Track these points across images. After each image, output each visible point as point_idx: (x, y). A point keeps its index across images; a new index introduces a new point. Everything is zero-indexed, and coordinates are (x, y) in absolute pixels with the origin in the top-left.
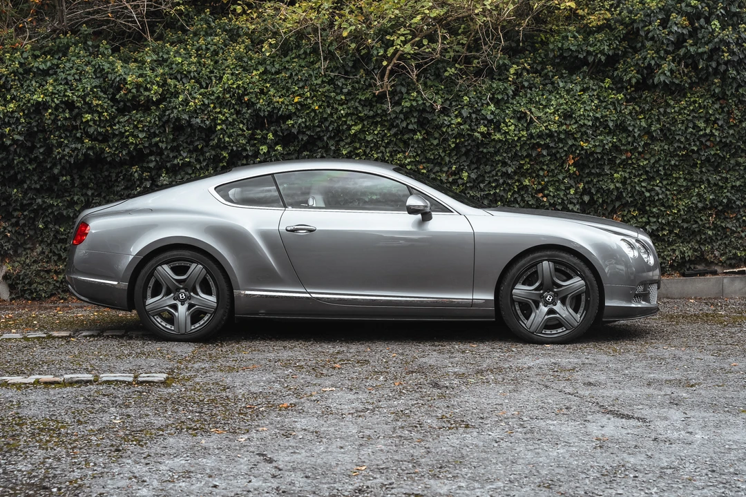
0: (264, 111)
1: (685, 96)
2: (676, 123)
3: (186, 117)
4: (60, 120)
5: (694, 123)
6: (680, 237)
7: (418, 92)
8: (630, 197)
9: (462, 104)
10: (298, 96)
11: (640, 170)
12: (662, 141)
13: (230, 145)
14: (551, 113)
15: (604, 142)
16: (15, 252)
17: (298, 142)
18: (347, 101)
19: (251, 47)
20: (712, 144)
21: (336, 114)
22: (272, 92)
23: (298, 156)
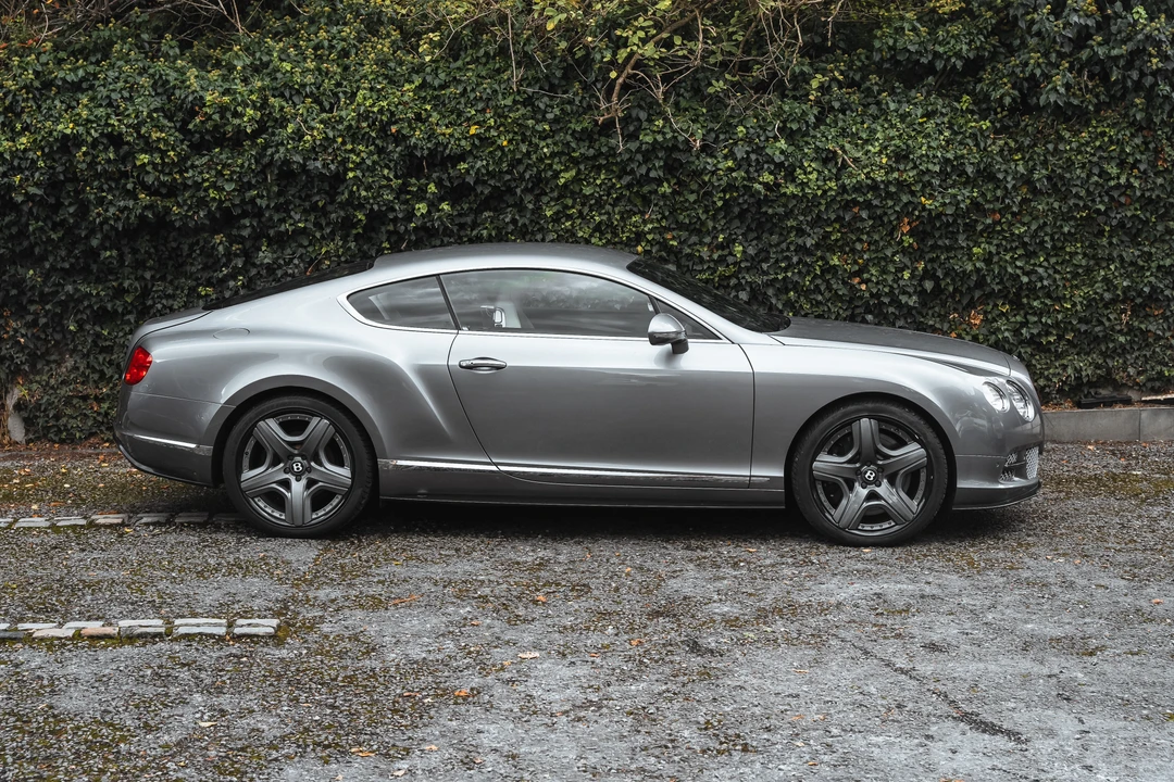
0: (422, 148)
1: (1087, 124)
2: (1072, 167)
3: (298, 158)
4: (100, 163)
5: (1101, 168)
6: (1075, 346)
7: (666, 119)
8: (997, 284)
9: (735, 137)
10: (475, 124)
11: (1014, 241)
12: (1049, 195)
13: (368, 203)
14: (875, 153)
15: (959, 198)
16: (33, 366)
17: (476, 195)
18: (553, 133)
19: (400, 44)
20: (1129, 200)
21: (535, 153)
22: (435, 117)
23: (476, 218)
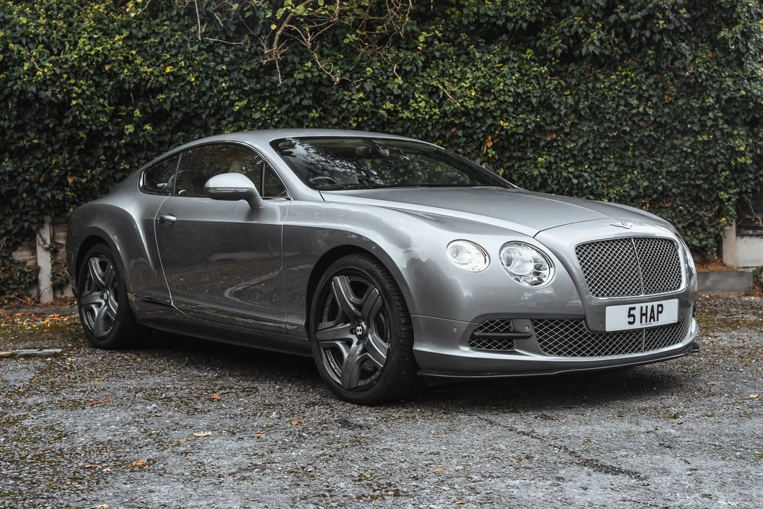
0: (129, 83)
1: (615, 69)
2: (606, 100)
3: (33, 89)
5: (626, 100)
7: (314, 62)
8: (556, 185)
9: (365, 76)
10: (170, 65)
11: (566, 153)
12: (590, 121)
13: (88, 124)
14: (466, 88)
15: (527, 121)
17: (172, 120)
18: (229, 72)
19: (113, 7)
20: (645, 125)
21: (216, 87)
22: (138, 61)
23: (172, 137)
